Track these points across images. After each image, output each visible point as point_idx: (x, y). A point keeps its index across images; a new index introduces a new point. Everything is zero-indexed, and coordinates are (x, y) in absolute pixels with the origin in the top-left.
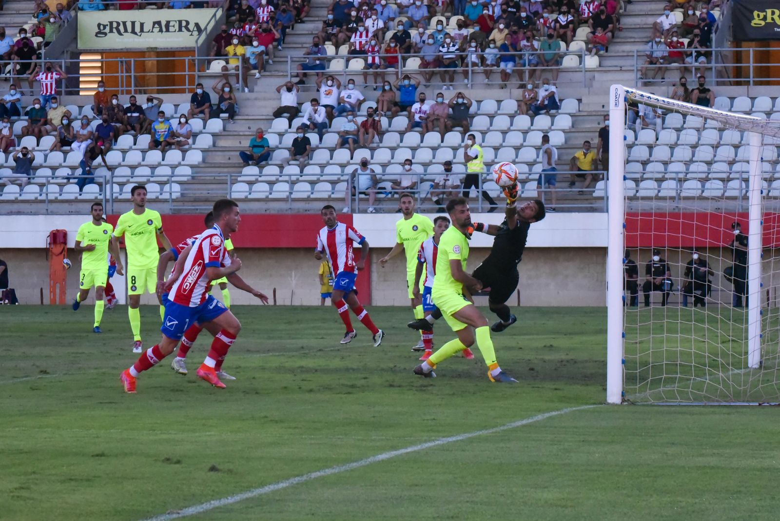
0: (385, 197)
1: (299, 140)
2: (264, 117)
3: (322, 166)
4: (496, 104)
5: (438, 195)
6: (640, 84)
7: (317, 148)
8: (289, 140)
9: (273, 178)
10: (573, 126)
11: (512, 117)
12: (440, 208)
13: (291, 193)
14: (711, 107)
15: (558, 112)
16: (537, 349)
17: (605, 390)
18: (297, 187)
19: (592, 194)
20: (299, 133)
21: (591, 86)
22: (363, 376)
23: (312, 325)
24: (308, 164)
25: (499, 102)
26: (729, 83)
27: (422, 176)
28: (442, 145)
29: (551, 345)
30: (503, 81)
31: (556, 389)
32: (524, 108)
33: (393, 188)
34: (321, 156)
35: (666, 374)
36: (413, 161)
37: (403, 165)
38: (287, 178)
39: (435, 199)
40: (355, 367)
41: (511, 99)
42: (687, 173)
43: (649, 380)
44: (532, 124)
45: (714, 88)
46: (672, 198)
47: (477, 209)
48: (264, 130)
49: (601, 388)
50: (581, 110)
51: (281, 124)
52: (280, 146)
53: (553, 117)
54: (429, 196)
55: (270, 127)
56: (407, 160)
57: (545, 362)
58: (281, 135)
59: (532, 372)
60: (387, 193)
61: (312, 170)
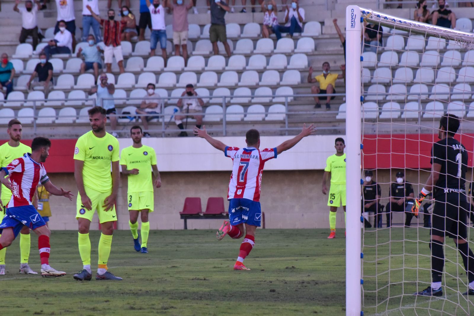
0: (130, 122)
1: (42, 65)
2: (8, 43)
3: (67, 92)
4: (238, 27)
5: (182, 119)
6: (382, 6)
7: (61, 73)
8: (32, 65)
9: (18, 104)
10: (316, 49)
11: (255, 40)
12: (182, 132)
13: (36, 119)
14: (453, 28)
15: (300, 35)
16: (279, 271)
17: (344, 310)
18: (42, 112)
19: (335, 117)
20: (43, 58)
21: (334, 8)
22: (105, 299)
23: (57, 249)
24: (53, 90)
25: (242, 25)
26: (470, 5)
27: (166, 100)
28: (186, 69)
29: (293, 267)
30: (243, 4)
31: (296, 311)
32: (266, 31)
33: (137, 113)
34: (64, 81)
35: (405, 293)
36: (157, 85)
37: (147, 89)
38: (31, 104)
39: (178, 122)
40: (97, 291)
41: (253, 22)
42: (429, 95)
43: (388, 299)
44: (275, 48)
45: (455, 10)
46: (415, 120)
47: (222, 133)
48: (9, 55)
49: (341, 308)
50: (323, 32)
51: (25, 49)
52: (24, 72)
53: (296, 40)
54: (173, 120)
55: (14, 53)
56: (150, 84)
57: (286, 283)
58: (25, 61)
59: (272, 293)
60: (131, 118)
61: (56, 95)
